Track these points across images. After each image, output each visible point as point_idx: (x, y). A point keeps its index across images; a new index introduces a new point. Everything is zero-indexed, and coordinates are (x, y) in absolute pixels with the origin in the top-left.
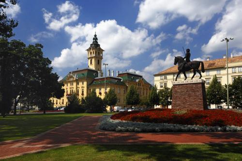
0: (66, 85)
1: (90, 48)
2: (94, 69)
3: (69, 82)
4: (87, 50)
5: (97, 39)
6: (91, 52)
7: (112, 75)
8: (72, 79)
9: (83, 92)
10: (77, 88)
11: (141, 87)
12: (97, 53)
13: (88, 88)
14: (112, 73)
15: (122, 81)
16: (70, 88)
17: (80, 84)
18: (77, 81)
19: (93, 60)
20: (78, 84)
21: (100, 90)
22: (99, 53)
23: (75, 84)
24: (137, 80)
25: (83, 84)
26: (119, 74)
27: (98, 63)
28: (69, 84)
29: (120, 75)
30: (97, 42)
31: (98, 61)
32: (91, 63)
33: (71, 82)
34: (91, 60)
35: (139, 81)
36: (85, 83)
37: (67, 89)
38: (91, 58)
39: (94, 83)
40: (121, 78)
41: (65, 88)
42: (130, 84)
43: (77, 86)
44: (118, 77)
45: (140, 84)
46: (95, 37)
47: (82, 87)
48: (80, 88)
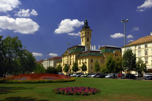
0: (65, 58)
1: (82, 30)
2: (84, 45)
3: (66, 55)
5: (87, 23)
6: (83, 33)
7: (95, 49)
8: (67, 54)
9: (73, 62)
13: (76, 59)
14: (95, 47)
15: (101, 53)
16: (67, 60)
17: (72, 56)
18: (70, 55)
19: (84, 38)
20: (71, 56)
21: (83, 60)
22: (88, 33)
24: (114, 52)
25: (73, 57)
26: (100, 48)
28: (66, 57)
29: (101, 48)
30: (88, 25)
31: (88, 39)
32: (83, 41)
34: (83, 39)
35: (116, 52)
36: (75, 56)
38: (83, 37)
39: (80, 56)
40: (101, 51)
41: (64, 60)
42: (106, 55)
43: (70, 58)
44: (99, 50)
45: (117, 54)
46: (85, 22)
47: (73, 59)
48: (72, 59)
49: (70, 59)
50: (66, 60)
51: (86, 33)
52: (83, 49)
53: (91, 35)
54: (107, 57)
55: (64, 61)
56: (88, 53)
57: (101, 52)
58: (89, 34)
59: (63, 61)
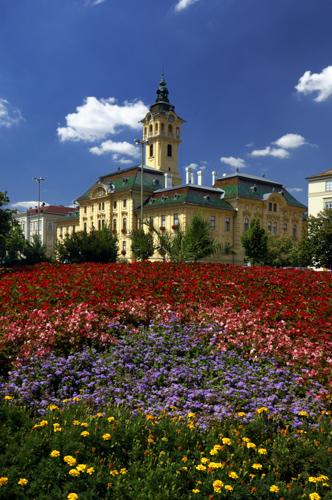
0: (89, 209)
1: (149, 117)
2: (158, 168)
3: (96, 201)
4: (143, 121)
5: (166, 92)
6: (151, 127)
7: (200, 183)
8: (100, 195)
9: (125, 224)
10: (111, 217)
11: (279, 213)
12: (166, 128)
13: (135, 214)
14: (200, 178)
15: (223, 196)
16: (99, 216)
17: (120, 204)
18: (113, 199)
19: (156, 146)
20: (114, 205)
21: (163, 220)
22: (170, 127)
23: (107, 206)
24: (266, 196)
25: (125, 205)
26: (217, 181)
27: (169, 154)
28: (96, 207)
29: (219, 182)
30: (167, 101)
31: (170, 147)
32: (151, 154)
33: (100, 202)
34: (151, 147)
35: (272, 198)
36: (130, 203)
37: (92, 218)
38: (152, 141)
39: (151, 203)
40: (221, 190)
41: (88, 216)
42: (243, 205)
43: (111, 210)
44: (214, 187)
45: (275, 205)
46: (161, 88)
47: (123, 213)
48: (120, 215)
49: (112, 215)
50: (95, 218)
51: (162, 125)
52: (157, 182)
53: (178, 137)
54: (245, 214)
55: (85, 219)
56: (184, 195)
57: (222, 193)
58: (174, 130)
59: (81, 220)
